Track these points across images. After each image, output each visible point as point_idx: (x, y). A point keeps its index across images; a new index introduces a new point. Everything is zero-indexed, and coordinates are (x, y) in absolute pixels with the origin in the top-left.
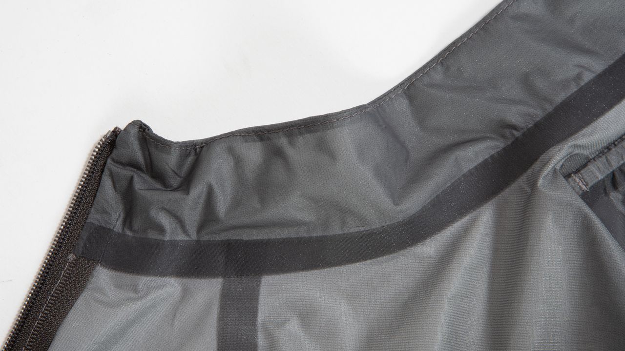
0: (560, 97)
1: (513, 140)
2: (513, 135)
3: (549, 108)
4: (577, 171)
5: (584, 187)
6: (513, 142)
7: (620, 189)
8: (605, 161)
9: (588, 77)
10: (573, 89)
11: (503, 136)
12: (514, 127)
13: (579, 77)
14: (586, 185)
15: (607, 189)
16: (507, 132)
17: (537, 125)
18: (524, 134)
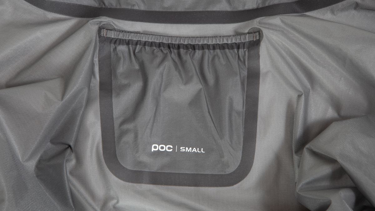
0: (124, 6)
1: (101, 7)
2: (102, 6)
3: (118, 7)
4: (107, 29)
5: (105, 35)
6: (100, 8)
7: (115, 45)
8: (118, 34)
9: (136, 8)
10: (129, 7)
11: (100, 4)
12: (104, 4)
13: (134, 5)
14: (106, 35)
15: (112, 42)
16: (102, 3)
17: (110, 9)
18: (104, 8)
